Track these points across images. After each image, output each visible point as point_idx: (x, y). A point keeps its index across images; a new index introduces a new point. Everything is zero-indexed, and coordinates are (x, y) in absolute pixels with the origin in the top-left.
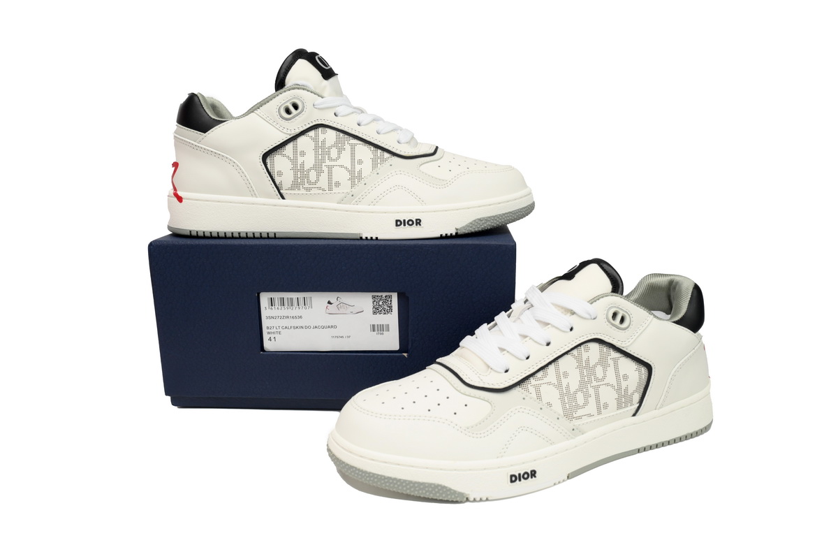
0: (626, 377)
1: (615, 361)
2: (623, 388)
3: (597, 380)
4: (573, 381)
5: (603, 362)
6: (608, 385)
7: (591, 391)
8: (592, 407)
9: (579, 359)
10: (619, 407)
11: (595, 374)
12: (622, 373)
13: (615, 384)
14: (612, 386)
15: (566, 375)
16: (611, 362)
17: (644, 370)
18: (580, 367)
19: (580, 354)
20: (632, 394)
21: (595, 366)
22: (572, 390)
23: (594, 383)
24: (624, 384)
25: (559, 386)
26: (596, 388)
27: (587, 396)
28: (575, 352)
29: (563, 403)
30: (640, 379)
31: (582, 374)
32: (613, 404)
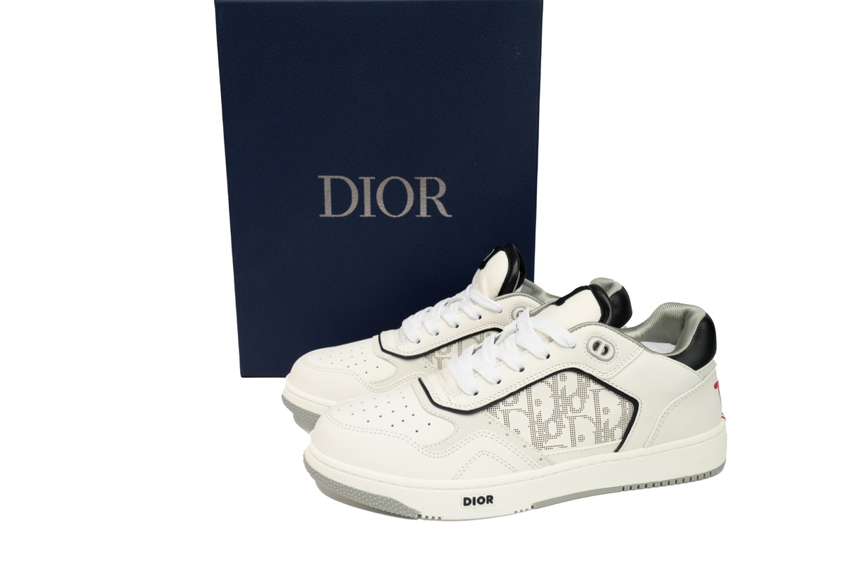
0: (606, 411)
1: (596, 393)
2: (603, 422)
3: (573, 410)
4: (547, 409)
5: (581, 393)
6: (585, 417)
7: (566, 422)
8: (565, 438)
9: (554, 388)
10: (598, 440)
11: (571, 405)
12: (602, 406)
13: (594, 417)
14: (590, 418)
15: (538, 402)
16: (590, 394)
17: (628, 405)
18: (555, 396)
19: (556, 383)
20: (614, 429)
21: (572, 396)
22: (544, 418)
23: (570, 414)
24: (604, 418)
25: (530, 413)
26: (572, 419)
27: (560, 426)
28: (550, 380)
29: (533, 431)
30: (624, 413)
31: (556, 403)
32: (590, 437)
